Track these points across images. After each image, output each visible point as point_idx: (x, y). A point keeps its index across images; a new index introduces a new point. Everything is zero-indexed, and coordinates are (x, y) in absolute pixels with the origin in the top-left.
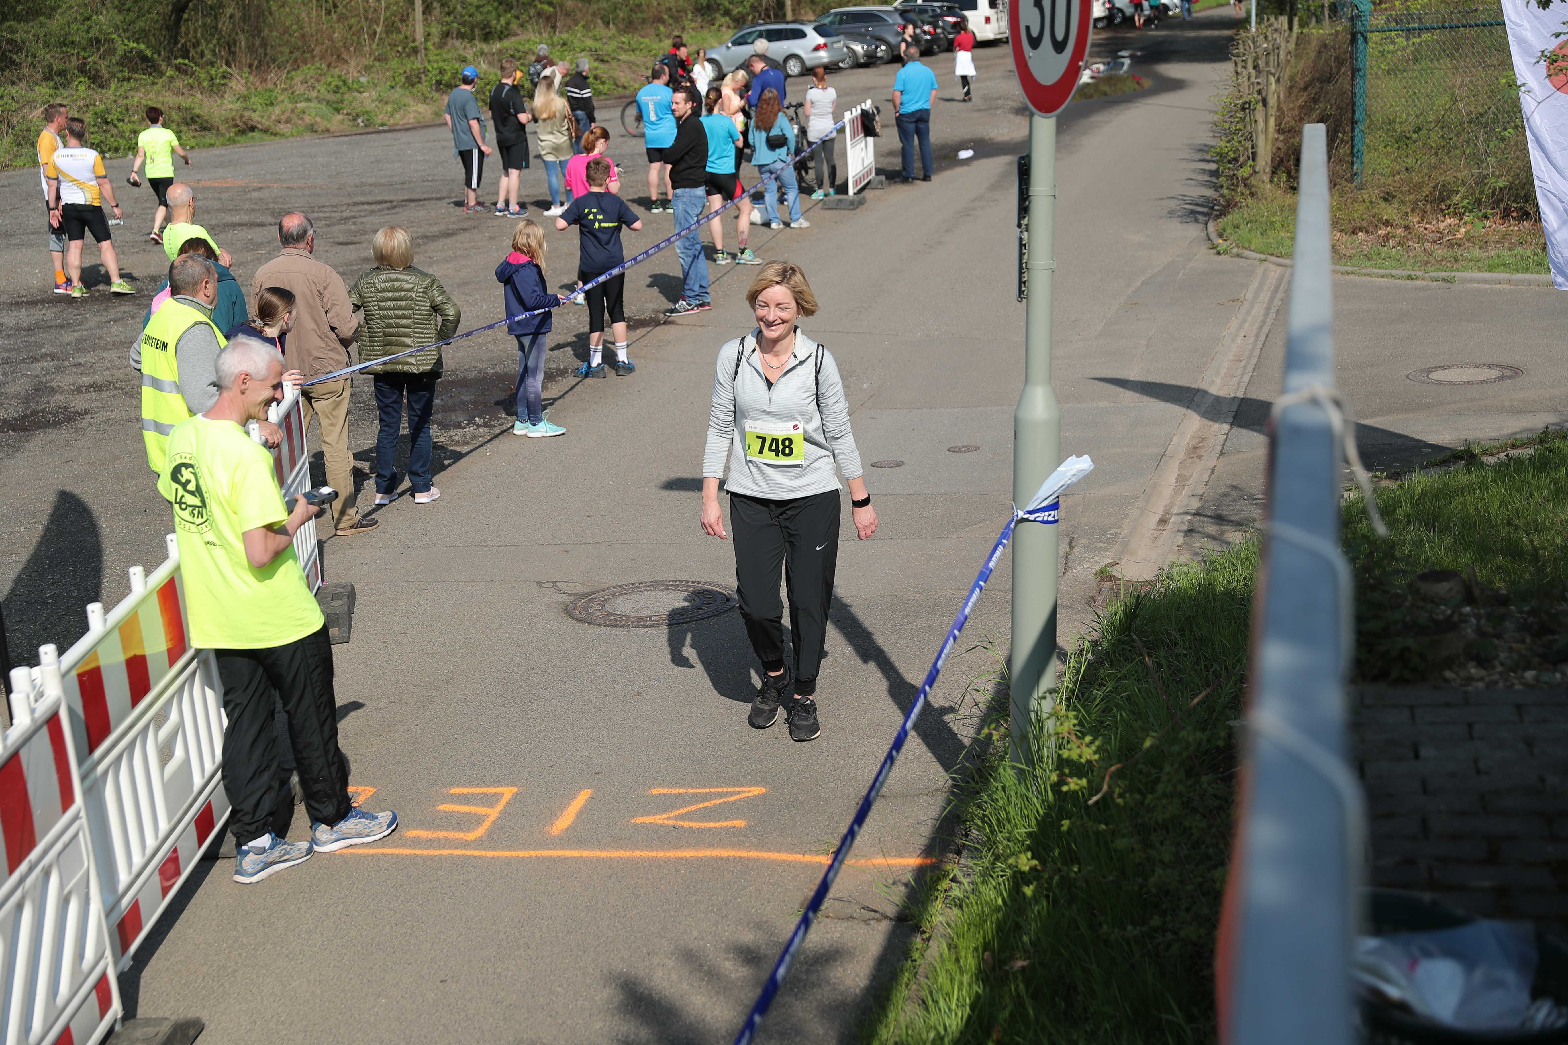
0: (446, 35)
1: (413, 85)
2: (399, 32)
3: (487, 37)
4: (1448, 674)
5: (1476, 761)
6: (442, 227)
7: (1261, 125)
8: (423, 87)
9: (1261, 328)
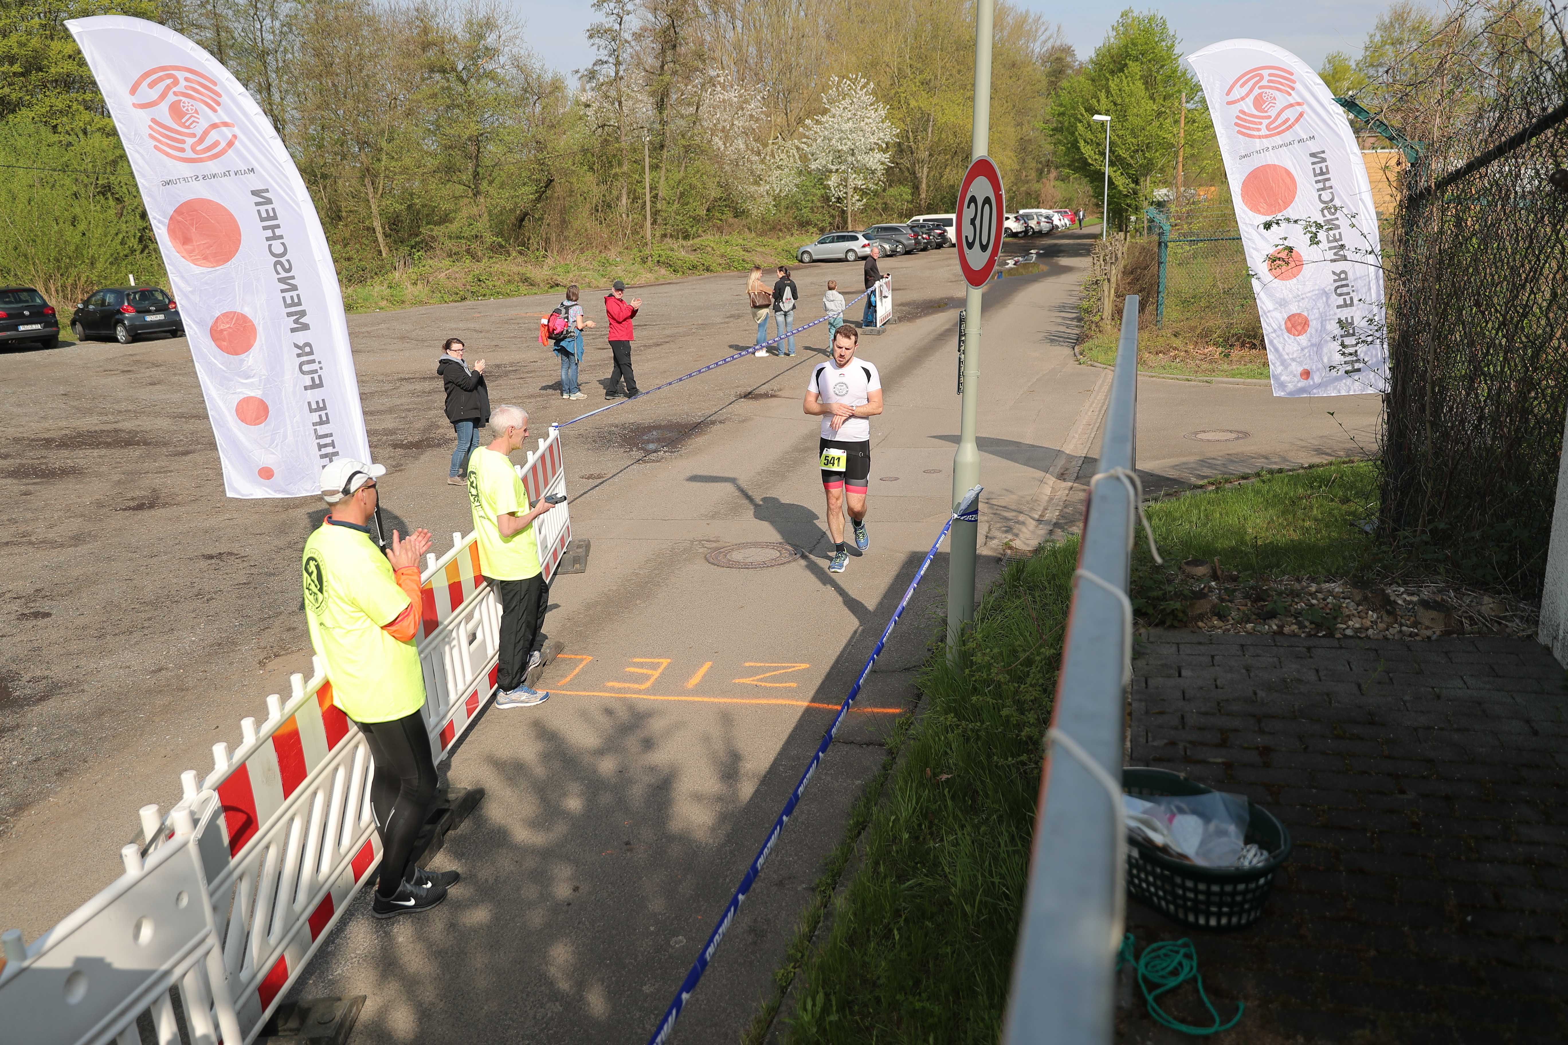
0: (665, 236)
1: (645, 263)
2: (638, 233)
3: (686, 237)
4: (1200, 624)
5: (1215, 681)
6: (655, 341)
7: (1106, 293)
8: (649, 263)
9: (1102, 406)
